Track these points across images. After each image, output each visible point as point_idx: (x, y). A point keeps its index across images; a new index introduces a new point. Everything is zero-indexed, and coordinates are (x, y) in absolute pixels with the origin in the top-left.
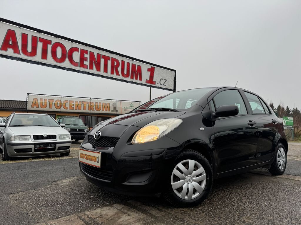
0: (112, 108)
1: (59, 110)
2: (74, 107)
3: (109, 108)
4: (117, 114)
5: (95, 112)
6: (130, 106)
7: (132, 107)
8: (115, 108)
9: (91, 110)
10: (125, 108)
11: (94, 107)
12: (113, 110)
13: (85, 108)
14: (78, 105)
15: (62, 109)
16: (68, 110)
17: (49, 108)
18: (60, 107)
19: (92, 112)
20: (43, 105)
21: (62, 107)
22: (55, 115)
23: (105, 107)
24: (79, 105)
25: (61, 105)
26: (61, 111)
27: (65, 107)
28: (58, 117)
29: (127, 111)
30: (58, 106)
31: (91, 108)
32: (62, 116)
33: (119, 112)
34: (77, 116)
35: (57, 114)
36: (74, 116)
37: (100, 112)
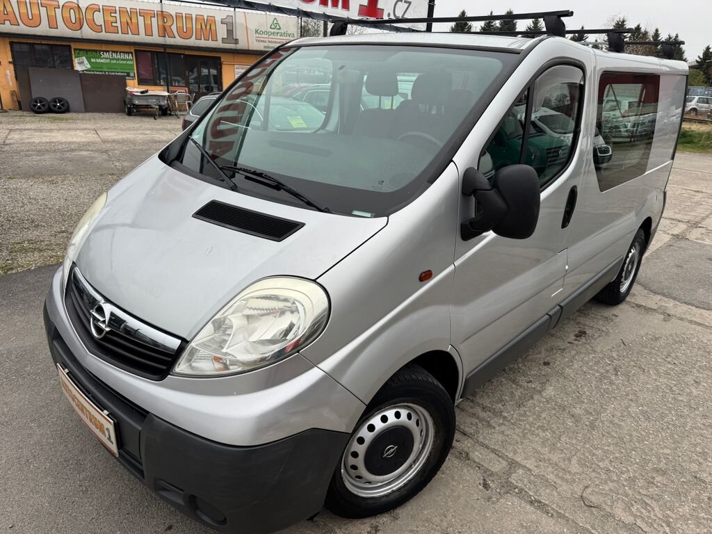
0: (222, 32)
1: (77, 34)
2: (118, 24)
3: (213, 34)
4: (236, 50)
5: (178, 41)
6: (271, 28)
7: (276, 31)
8: (230, 32)
9: (165, 37)
10: (256, 32)
11: (174, 28)
12: (226, 37)
13: (149, 32)
14: (129, 21)
15: (87, 32)
16: (104, 35)
17: (50, 27)
18: (77, 25)
19: (169, 41)
20: (31, 18)
21: (85, 26)
22: (70, 46)
23: (204, 27)
24: (131, 19)
25: (80, 18)
26: (85, 37)
27: (94, 26)
28: (79, 54)
29: (264, 41)
30: (74, 21)
31: (164, 31)
32: (90, 50)
33: (242, 45)
34: (128, 51)
35: (73, 46)
36: (120, 52)
37: (192, 42)
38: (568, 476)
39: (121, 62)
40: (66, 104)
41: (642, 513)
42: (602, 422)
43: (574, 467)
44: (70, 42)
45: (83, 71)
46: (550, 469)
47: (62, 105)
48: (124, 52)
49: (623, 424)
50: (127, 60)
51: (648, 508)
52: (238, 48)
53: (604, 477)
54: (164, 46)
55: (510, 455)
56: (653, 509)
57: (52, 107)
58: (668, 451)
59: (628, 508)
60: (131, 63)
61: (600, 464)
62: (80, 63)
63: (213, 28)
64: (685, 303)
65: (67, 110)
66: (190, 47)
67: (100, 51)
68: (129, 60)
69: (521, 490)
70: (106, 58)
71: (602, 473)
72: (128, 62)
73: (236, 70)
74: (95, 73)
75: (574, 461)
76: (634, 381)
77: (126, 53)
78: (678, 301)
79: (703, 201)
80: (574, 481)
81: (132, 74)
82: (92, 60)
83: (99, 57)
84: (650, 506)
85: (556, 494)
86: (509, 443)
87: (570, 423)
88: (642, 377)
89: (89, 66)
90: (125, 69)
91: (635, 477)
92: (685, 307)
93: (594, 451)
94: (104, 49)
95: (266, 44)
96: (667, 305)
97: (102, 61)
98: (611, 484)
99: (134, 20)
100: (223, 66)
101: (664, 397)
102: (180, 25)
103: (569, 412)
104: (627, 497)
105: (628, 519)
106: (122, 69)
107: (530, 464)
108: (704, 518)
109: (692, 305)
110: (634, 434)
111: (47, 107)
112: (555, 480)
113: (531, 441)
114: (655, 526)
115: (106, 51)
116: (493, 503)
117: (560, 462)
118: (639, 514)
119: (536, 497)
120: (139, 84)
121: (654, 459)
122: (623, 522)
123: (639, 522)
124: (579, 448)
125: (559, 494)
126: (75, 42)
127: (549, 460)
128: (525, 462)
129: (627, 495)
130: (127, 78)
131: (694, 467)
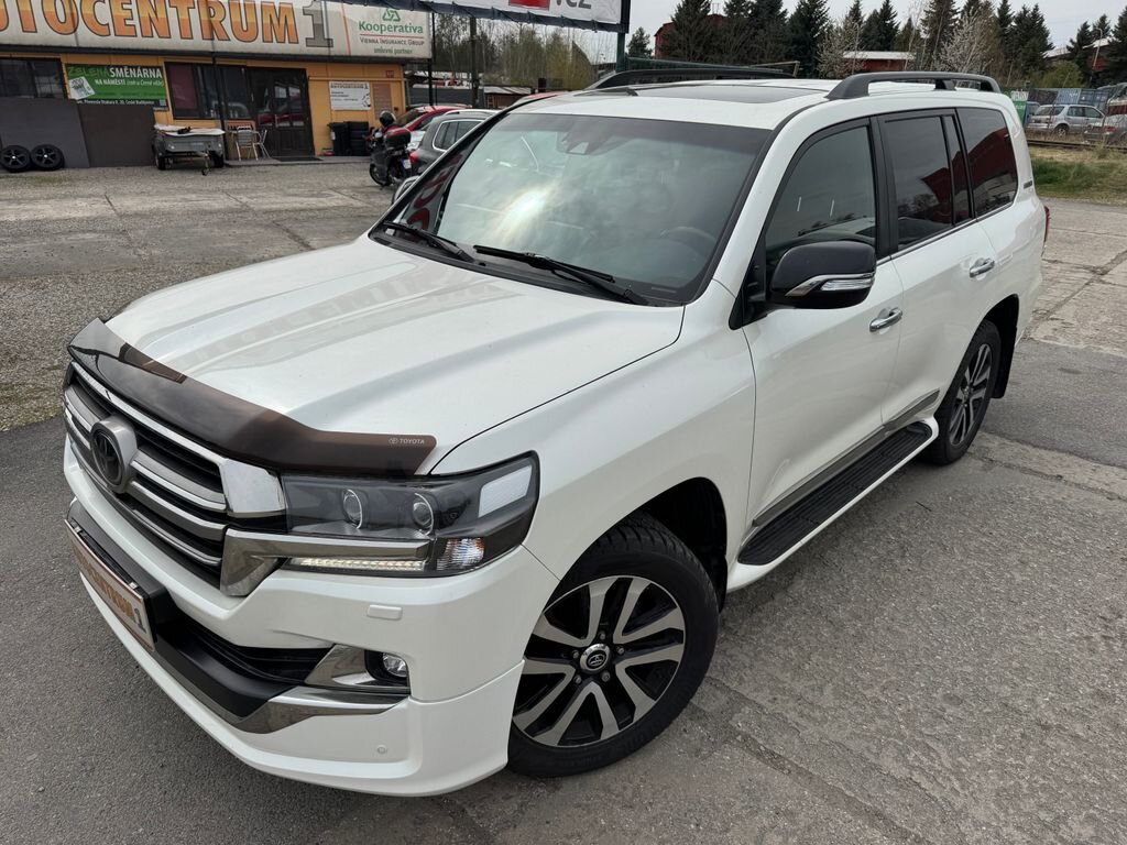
0: (305, 28)
1: (69, 40)
2: (136, 22)
3: (292, 29)
4: (329, 57)
5: (235, 45)
6: (384, 19)
7: (393, 23)
8: (318, 28)
9: (212, 39)
10: (361, 26)
11: (227, 24)
12: (312, 36)
13: (186, 33)
14: (153, 15)
15: (86, 37)
16: (113, 41)
17: (23, 31)
18: (69, 25)
19: (221, 46)
21: (82, 26)
22: (58, 61)
23: (275, 21)
24: (155, 12)
25: (72, 14)
26: (82, 45)
27: (96, 26)
28: (74, 72)
29: (373, 41)
30: (63, 20)
31: (211, 30)
32: (92, 66)
33: (339, 48)
34: (155, 65)
35: (65, 59)
36: (142, 68)
37: (258, 46)
38: (817, 714)
39: (145, 83)
40: (58, 156)
41: (922, 762)
42: (876, 630)
43: (828, 698)
44: (59, 53)
45: (83, 100)
46: (791, 704)
47: (52, 156)
48: (147, 67)
49: (906, 631)
50: (154, 79)
51: (932, 754)
52: (332, 54)
53: (870, 711)
54: (214, 55)
55: (734, 686)
56: (938, 755)
57: (37, 162)
58: (970, 669)
59: (901, 755)
60: (160, 83)
61: (865, 693)
62: (77, 88)
63: (290, 22)
64: (1018, 441)
65: (61, 165)
66: (254, 54)
67: (109, 66)
68: (156, 80)
69: (746, 737)
70: (119, 78)
71: (868, 707)
72: (156, 83)
73: (332, 90)
74: (103, 102)
75: (828, 689)
76: (929, 565)
77: (152, 67)
78: (1008, 439)
79: (1062, 277)
80: (825, 720)
81: (163, 103)
82: (97, 82)
83: (108, 77)
84: (934, 751)
85: (796, 741)
86: (733, 668)
87: (826, 632)
88: (941, 558)
89: (92, 92)
90: (151, 95)
91: (915, 709)
92: (1017, 447)
93: (859, 674)
94: (113, 64)
95: (378, 46)
96: (990, 445)
97: (113, 82)
98: (879, 721)
99: (161, 15)
100: (311, 84)
101: (971, 587)
102: (236, 19)
103: (826, 617)
104: (902, 740)
105: (900, 772)
106: (145, 94)
107: (762, 698)
108: (1012, 766)
109: (1028, 443)
110: (922, 645)
111: (27, 160)
112: (797, 720)
113: (765, 663)
114: (940, 780)
115: (119, 67)
116: (704, 758)
117: (806, 692)
118: (917, 764)
119: (767, 746)
120: (175, 118)
121: (948, 682)
122: (892, 777)
123: (916, 777)
124: (837, 670)
125: (802, 740)
126: (66, 53)
127: (791, 690)
128: (755, 694)
129: (902, 737)
130: (155, 109)
131: (1006, 690)
